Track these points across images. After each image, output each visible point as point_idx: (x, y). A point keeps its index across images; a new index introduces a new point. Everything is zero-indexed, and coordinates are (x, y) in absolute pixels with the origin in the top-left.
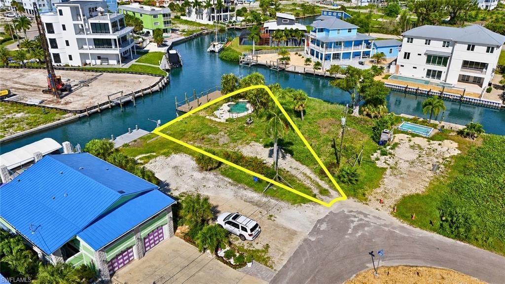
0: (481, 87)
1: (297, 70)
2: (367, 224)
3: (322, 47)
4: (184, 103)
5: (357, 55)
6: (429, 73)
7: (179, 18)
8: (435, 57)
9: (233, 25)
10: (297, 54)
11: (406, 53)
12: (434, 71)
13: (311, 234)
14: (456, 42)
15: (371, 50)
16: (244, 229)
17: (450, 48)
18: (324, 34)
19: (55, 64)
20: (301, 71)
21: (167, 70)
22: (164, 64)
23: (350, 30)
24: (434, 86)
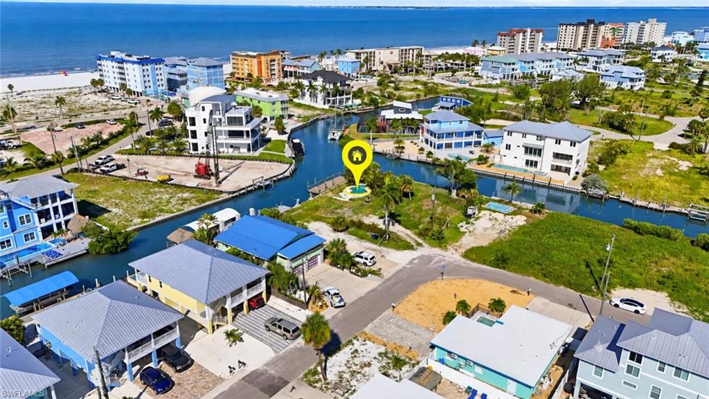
0: (569, 175)
1: (411, 159)
2: (444, 261)
3: (435, 137)
4: (313, 186)
5: (468, 144)
6: (527, 162)
7: (292, 100)
8: (531, 149)
9: (349, 110)
10: (412, 142)
11: (507, 145)
12: (532, 161)
13: (408, 264)
14: (546, 137)
15: (482, 140)
16: (366, 259)
17: (543, 141)
18: (436, 125)
19: (194, 153)
20: (414, 158)
21: (293, 158)
22: (289, 152)
23: (461, 122)
24: (529, 174)
